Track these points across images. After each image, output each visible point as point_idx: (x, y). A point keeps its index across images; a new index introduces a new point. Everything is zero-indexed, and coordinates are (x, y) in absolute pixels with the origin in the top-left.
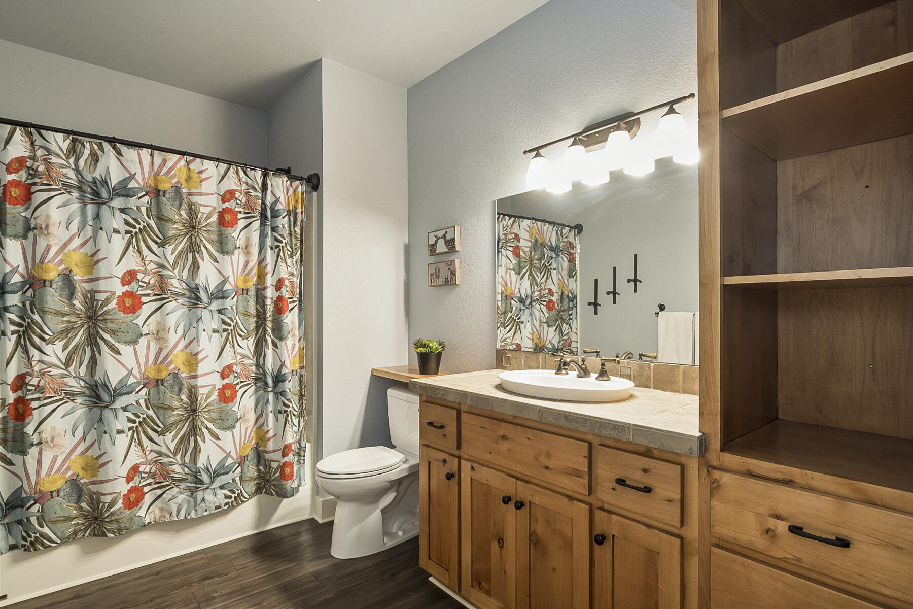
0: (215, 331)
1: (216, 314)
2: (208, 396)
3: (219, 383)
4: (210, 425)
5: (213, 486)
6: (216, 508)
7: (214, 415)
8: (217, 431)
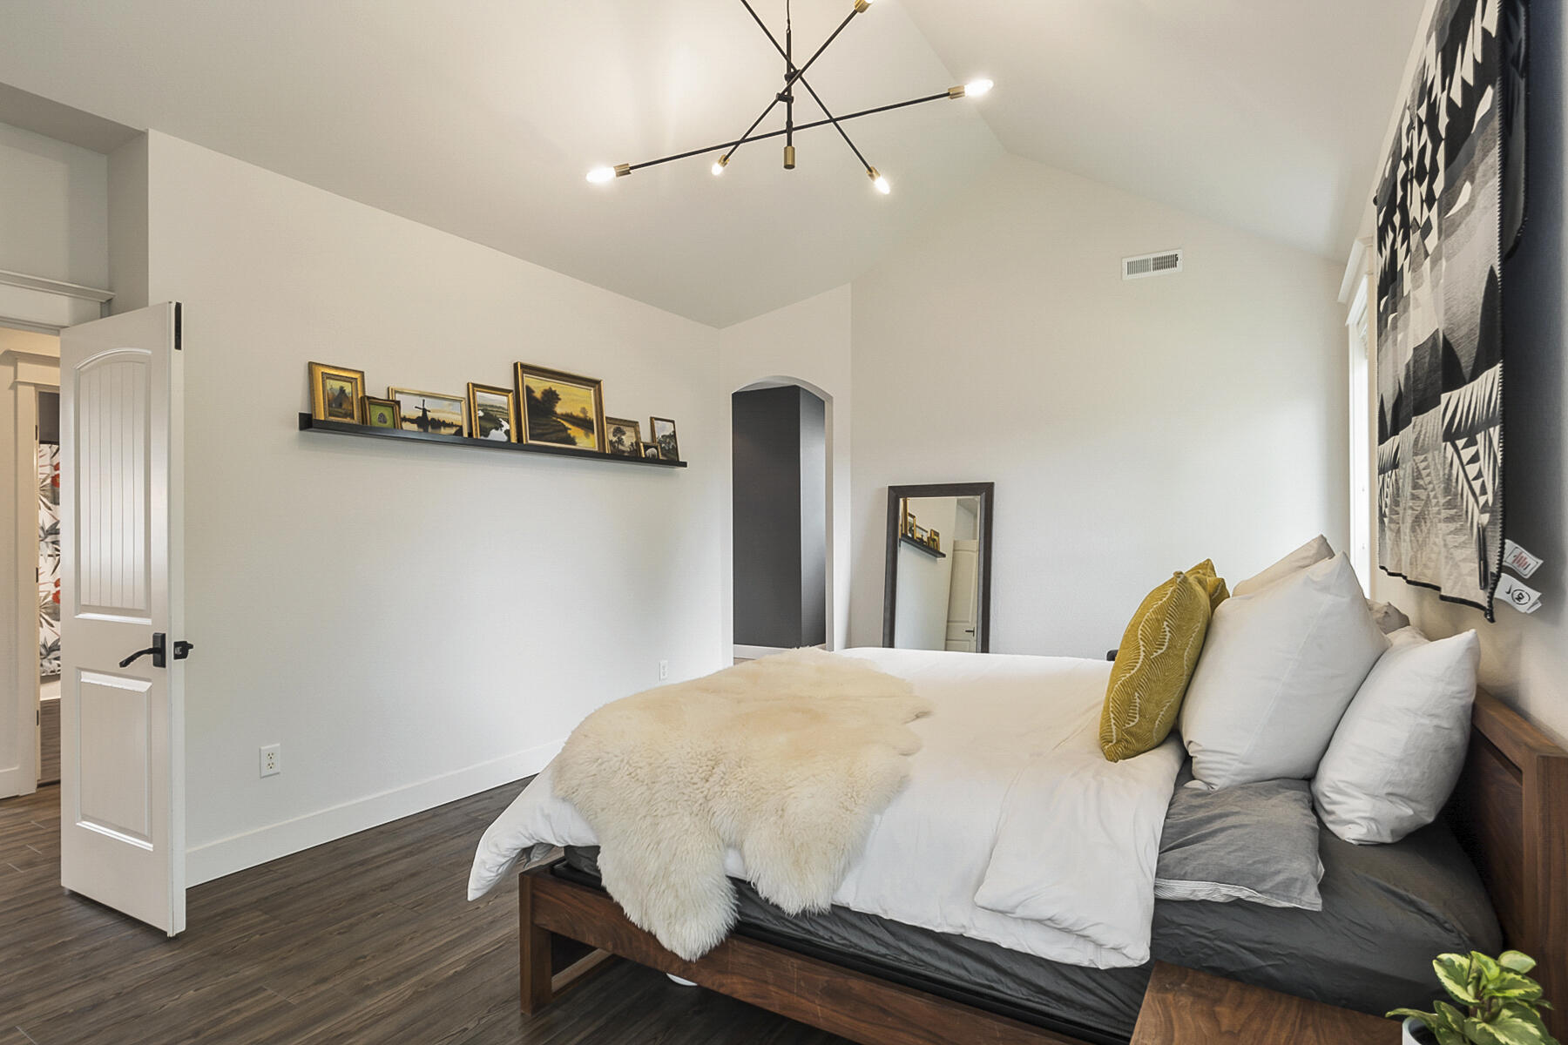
0: (49, 556)
1: (50, 545)
2: (45, 598)
3: (54, 590)
4: (46, 617)
5: (49, 657)
6: (52, 672)
7: (49, 611)
8: (52, 622)
